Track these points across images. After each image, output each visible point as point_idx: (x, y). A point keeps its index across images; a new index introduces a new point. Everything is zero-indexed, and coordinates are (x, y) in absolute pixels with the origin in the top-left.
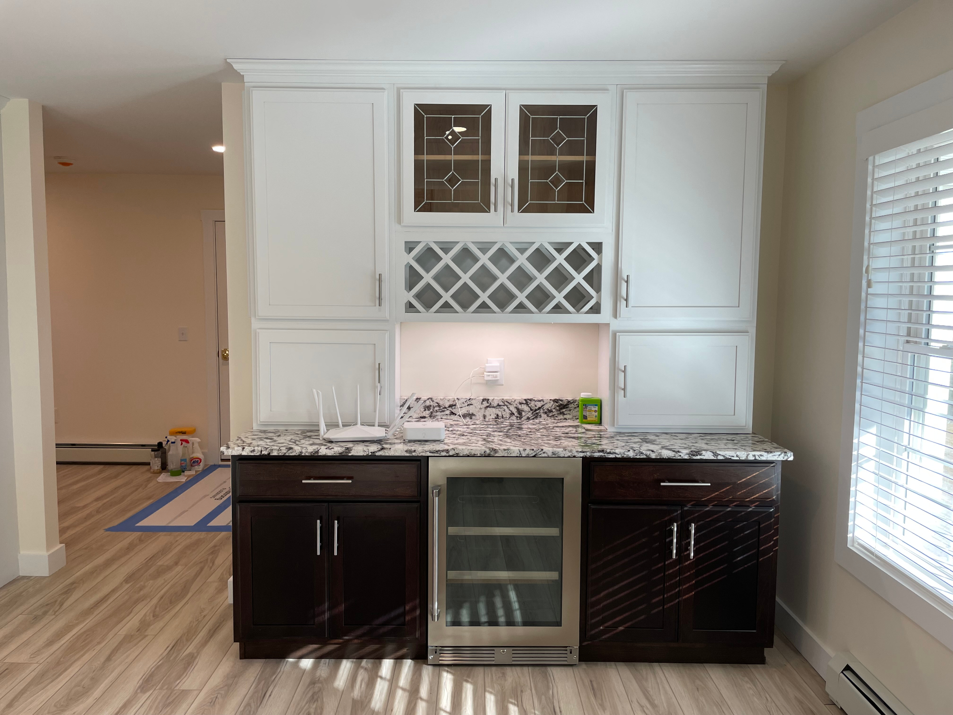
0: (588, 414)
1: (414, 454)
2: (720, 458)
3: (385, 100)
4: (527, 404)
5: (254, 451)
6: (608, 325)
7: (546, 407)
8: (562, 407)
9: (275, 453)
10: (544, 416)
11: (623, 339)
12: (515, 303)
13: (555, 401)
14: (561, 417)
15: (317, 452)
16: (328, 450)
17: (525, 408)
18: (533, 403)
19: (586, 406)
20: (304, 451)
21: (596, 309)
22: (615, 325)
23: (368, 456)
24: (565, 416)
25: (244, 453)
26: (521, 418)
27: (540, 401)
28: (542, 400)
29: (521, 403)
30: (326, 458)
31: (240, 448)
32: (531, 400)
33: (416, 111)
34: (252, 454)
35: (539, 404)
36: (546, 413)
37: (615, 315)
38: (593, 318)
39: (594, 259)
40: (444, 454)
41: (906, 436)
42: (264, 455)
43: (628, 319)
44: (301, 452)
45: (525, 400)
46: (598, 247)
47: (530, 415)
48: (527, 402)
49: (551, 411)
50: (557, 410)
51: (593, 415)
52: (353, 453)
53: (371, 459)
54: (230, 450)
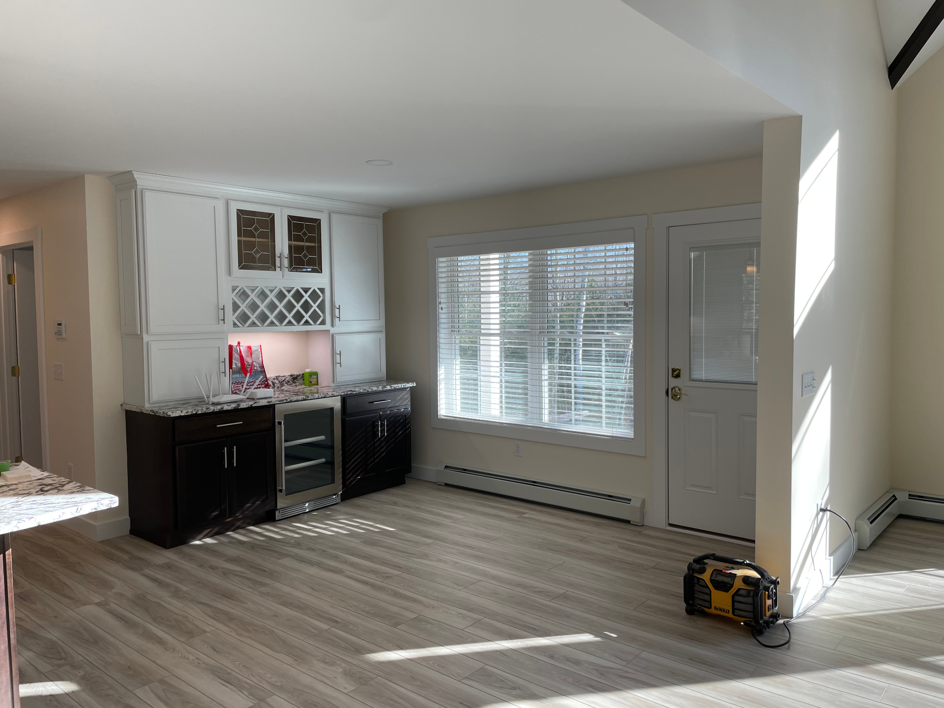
0: (312, 380)
1: (271, 403)
2: (393, 388)
3: (220, 206)
4: (277, 379)
5: (188, 412)
6: (329, 331)
7: (287, 380)
8: (294, 378)
9: (200, 412)
10: (286, 385)
11: (337, 338)
12: (287, 321)
13: (291, 376)
14: (294, 384)
15: (223, 408)
16: (228, 407)
17: (276, 381)
18: (280, 378)
19: (311, 376)
20: (215, 409)
21: (323, 323)
22: (333, 330)
23: (248, 407)
24: (296, 384)
25: (182, 414)
26: (274, 388)
27: (283, 377)
28: (285, 376)
29: (274, 379)
30: (227, 411)
31: (180, 412)
32: (279, 376)
33: (237, 213)
34: (187, 414)
35: (283, 379)
36: (286, 383)
37: (332, 326)
38: (322, 327)
39: (320, 297)
40: (285, 401)
41: (455, 370)
42: (194, 414)
43: (339, 327)
44: (214, 410)
45: (276, 377)
46: (322, 290)
47: (279, 385)
48: (277, 378)
49: (289, 382)
50: (292, 381)
51: (314, 381)
52: (241, 407)
53: (251, 408)
54: (174, 413)
